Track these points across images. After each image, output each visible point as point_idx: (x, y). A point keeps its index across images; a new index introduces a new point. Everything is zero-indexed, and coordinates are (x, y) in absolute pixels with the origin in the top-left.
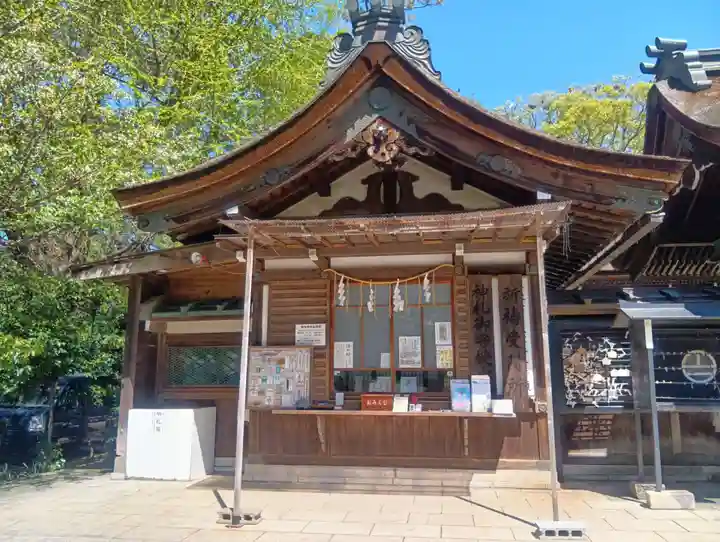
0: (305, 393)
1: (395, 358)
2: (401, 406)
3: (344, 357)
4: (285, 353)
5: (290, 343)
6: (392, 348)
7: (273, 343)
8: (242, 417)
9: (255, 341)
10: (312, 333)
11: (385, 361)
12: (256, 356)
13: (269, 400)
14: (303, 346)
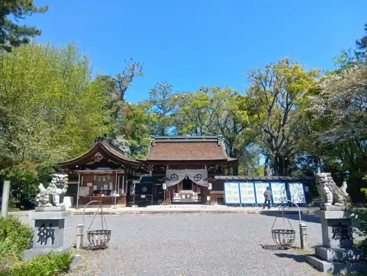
0: (88, 194)
1: (103, 188)
2: (103, 195)
3: (95, 188)
4: (85, 188)
5: (86, 186)
6: (103, 187)
7: (83, 186)
8: (78, 198)
9: (80, 186)
10: (90, 184)
11: (102, 189)
12: (81, 188)
13: (82, 195)
14: (88, 186)
